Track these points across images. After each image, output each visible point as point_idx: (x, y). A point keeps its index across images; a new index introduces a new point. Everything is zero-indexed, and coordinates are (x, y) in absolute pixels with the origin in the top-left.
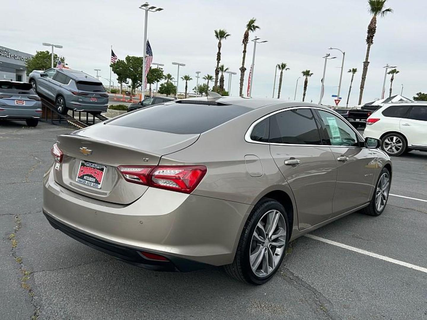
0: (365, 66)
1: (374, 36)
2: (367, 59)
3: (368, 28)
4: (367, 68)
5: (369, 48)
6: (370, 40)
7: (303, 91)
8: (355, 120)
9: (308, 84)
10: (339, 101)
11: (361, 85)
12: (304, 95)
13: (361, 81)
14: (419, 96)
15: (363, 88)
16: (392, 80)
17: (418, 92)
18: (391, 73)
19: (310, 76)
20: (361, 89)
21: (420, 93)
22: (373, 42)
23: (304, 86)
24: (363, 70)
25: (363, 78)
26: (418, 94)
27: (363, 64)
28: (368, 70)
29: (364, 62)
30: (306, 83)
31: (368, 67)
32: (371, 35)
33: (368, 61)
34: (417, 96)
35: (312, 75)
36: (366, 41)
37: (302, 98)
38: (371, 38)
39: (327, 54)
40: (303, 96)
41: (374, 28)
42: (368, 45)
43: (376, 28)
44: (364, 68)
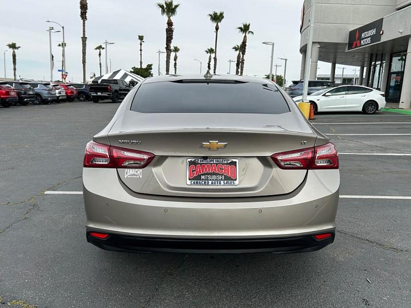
0: (84, 41)
1: (86, 12)
2: (84, 34)
3: (80, 4)
4: (85, 43)
5: (84, 23)
6: (83, 15)
7: (13, 65)
8: (97, 94)
9: (16, 58)
10: (66, 75)
11: (83, 60)
12: (15, 69)
13: (82, 56)
14: (134, 70)
15: (85, 63)
16: (100, 55)
17: (133, 67)
18: (98, 49)
19: (18, 49)
20: (83, 64)
21: (134, 67)
22: (87, 18)
23: (12, 60)
24: (82, 45)
25: (83, 53)
26: (133, 68)
27: (81, 39)
28: (87, 45)
29: (82, 38)
30: (14, 56)
31: (87, 42)
32: (85, 11)
33: (86, 36)
34: (132, 70)
35: (19, 48)
36: (80, 16)
37: (13, 73)
38: (85, 14)
39: (51, 28)
40: (13, 71)
41: (85, 4)
42: (83, 21)
43: (88, 5)
44: (83, 43)
